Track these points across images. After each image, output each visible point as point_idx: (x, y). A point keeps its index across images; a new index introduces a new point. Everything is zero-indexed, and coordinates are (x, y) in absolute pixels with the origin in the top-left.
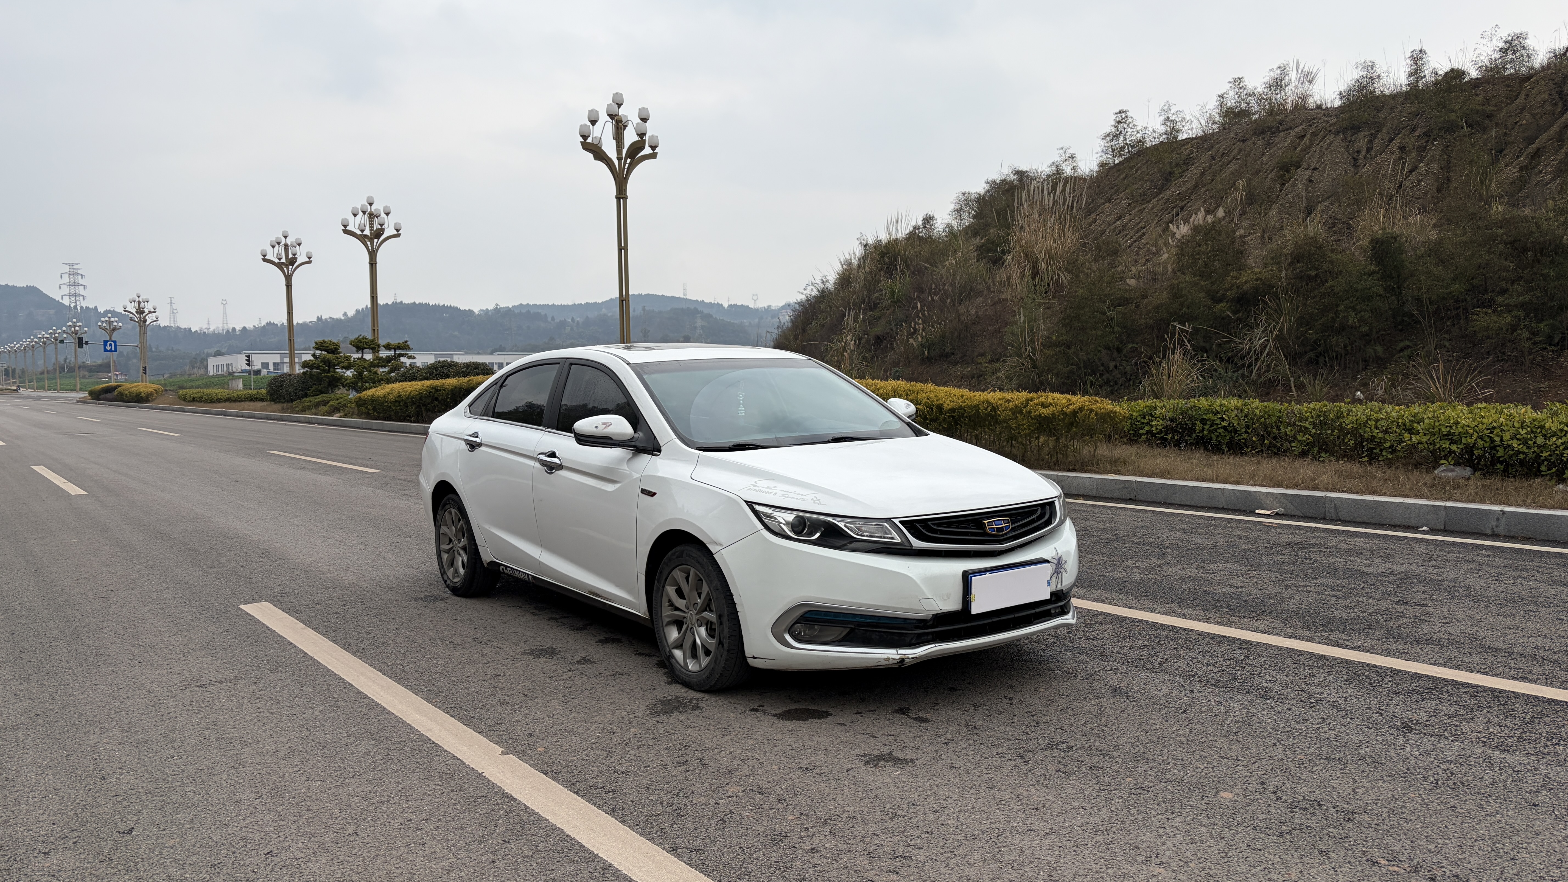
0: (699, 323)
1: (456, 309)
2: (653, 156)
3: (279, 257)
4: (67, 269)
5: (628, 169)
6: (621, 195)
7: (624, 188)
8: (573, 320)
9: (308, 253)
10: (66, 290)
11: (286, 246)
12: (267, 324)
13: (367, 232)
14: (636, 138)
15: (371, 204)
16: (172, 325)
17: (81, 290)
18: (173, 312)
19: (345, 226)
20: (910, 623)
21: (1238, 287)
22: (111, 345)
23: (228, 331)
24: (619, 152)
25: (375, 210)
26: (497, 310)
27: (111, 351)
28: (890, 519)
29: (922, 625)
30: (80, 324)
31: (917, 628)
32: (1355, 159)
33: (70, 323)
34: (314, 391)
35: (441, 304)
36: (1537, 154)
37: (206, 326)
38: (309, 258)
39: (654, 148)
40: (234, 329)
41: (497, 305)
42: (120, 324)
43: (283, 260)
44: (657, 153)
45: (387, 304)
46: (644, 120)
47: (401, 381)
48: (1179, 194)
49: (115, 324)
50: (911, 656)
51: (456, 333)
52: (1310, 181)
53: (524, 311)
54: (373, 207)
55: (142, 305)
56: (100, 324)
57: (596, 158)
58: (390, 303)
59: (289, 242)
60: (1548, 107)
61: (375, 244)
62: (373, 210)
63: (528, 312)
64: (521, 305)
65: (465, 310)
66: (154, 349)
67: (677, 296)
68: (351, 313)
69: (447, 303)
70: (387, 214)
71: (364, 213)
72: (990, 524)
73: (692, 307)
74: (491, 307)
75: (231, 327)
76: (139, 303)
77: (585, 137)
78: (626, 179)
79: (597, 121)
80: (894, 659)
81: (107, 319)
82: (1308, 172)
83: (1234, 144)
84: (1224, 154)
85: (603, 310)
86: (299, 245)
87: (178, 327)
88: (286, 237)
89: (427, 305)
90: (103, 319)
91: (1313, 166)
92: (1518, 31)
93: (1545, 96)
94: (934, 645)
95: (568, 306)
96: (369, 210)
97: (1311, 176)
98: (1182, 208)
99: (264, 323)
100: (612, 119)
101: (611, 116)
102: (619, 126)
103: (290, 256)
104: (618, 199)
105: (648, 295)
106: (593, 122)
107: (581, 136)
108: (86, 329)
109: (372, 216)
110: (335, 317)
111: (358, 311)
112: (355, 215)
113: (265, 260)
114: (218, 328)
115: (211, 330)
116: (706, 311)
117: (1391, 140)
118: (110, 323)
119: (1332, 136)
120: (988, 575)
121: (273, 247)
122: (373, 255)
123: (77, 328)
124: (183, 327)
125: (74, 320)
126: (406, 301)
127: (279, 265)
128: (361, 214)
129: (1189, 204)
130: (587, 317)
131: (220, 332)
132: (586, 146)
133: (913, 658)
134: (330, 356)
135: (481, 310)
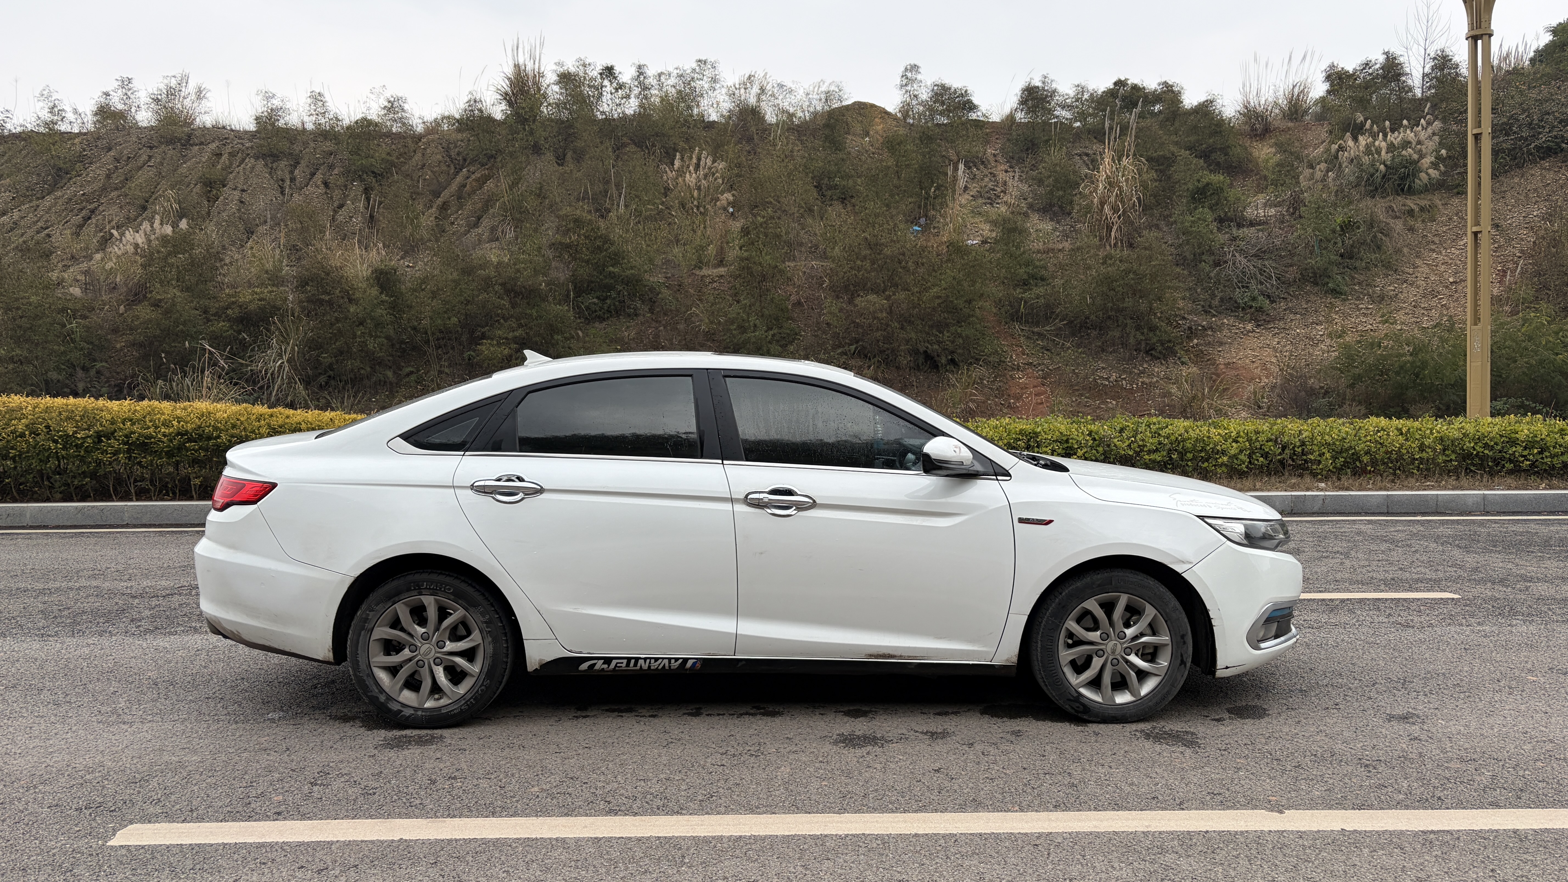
21: (240, 306)
32: (281, 187)
36: (444, 207)
48: (83, 195)
52: (242, 202)
60: (444, 168)
82: (237, 194)
83: (140, 149)
84: (129, 158)
91: (240, 187)
92: (400, 95)
93: (439, 157)
97: (241, 197)
98: (93, 211)
117: (313, 174)
119: (252, 160)
129: (101, 208)
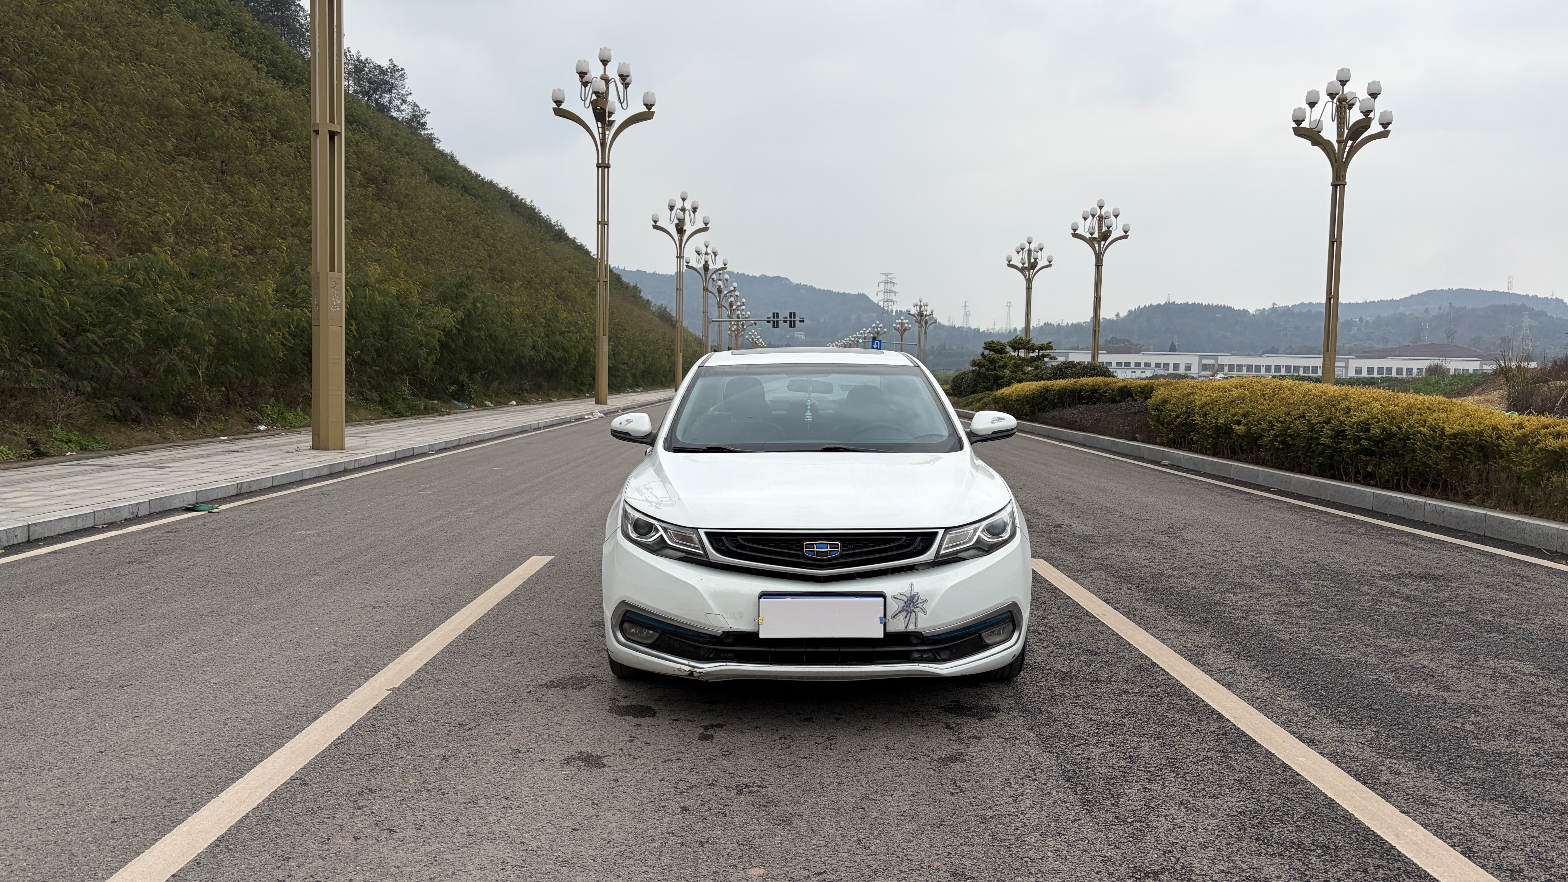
0: (1526, 322)
1: (1230, 309)
2: (1384, 134)
3: (1023, 262)
4: (883, 278)
5: (1348, 152)
6: (1339, 182)
7: (1342, 173)
8: (1361, 320)
9: (1049, 257)
10: (881, 296)
11: (1030, 251)
12: (1045, 324)
13: (1096, 235)
14: (1362, 116)
15: (1101, 207)
16: (965, 326)
17: (892, 296)
18: (967, 315)
19: (1075, 230)
20: (703, 637)
22: (877, 344)
23: (1010, 331)
24: (1340, 133)
25: (1105, 213)
26: (1274, 310)
27: (877, 348)
28: (697, 528)
29: (715, 640)
30: (881, 325)
31: (710, 643)
33: (874, 325)
34: (981, 388)
35: (1215, 304)
37: (993, 327)
38: (1050, 262)
39: (1385, 125)
40: (1015, 329)
41: (1274, 304)
42: (910, 326)
43: (1026, 265)
44: (1389, 131)
45: (1159, 304)
46: (1374, 95)
47: (1033, 381)
49: (906, 325)
50: (698, 670)
51: (1228, 334)
53: (1304, 310)
54: (1103, 210)
55: (923, 308)
56: (894, 325)
57: (1314, 144)
58: (1162, 304)
59: (1032, 247)
61: (1102, 246)
62: (1103, 213)
63: (1310, 311)
64: (1302, 303)
65: (1239, 310)
66: (947, 348)
67: (1501, 290)
68: (1123, 314)
69: (1221, 303)
70: (1116, 216)
71: (1093, 216)
72: (807, 546)
73: (1519, 303)
74: (1268, 307)
75: (1013, 327)
76: (921, 306)
77: (1298, 122)
78: (1346, 164)
79: (1316, 103)
80: (685, 671)
81: (900, 321)
85: (1401, 308)
86: (1041, 249)
87: (969, 328)
88: (1030, 243)
89: (1200, 305)
90: (897, 321)
94: (725, 664)
95: (1357, 304)
96: (1098, 213)
99: (1042, 324)
100: (1333, 98)
101: (1332, 96)
102: (1343, 105)
103: (1033, 260)
104: (1334, 186)
105: (1461, 290)
106: (1312, 105)
107: (1294, 121)
108: (885, 330)
109: (1101, 218)
110: (1108, 318)
111: (1130, 312)
112: (1085, 219)
113: (1010, 265)
114: (1002, 328)
115: (996, 330)
116: (1538, 308)
118: (902, 324)
120: (788, 599)
121: (1018, 252)
122: (1099, 257)
123: (879, 329)
124: (973, 328)
125: (878, 322)
126: (1178, 302)
127: (1022, 270)
128: (1091, 217)
130: (1379, 316)
131: (1004, 332)
132: (1299, 132)
133: (699, 673)
134: (996, 356)
135: (1258, 310)
